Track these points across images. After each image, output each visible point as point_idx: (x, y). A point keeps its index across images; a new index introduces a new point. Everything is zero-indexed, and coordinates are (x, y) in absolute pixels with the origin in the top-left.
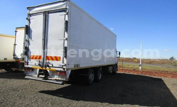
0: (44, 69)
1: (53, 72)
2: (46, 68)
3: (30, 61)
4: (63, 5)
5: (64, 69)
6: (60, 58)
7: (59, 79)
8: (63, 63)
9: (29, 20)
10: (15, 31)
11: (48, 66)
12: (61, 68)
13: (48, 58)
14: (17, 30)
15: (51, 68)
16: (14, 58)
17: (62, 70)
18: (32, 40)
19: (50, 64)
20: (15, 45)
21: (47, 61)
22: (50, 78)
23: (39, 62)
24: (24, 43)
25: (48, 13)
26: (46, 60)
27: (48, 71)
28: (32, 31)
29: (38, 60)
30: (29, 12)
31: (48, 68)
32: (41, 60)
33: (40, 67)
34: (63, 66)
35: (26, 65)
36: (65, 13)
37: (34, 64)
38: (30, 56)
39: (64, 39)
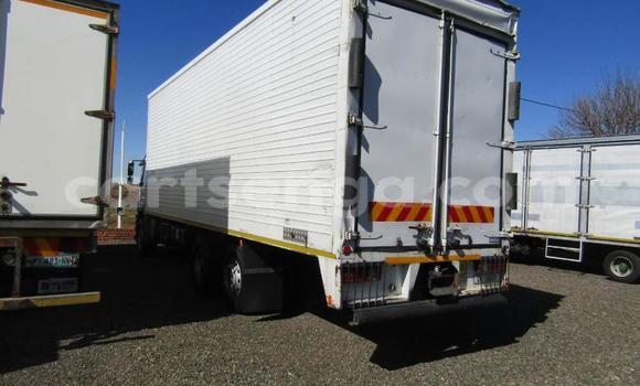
0: (440, 258)
2: (447, 254)
3: (370, 229)
4: (504, 20)
5: (504, 249)
6: (492, 210)
7: (484, 287)
8: (501, 228)
9: (364, 16)
11: (455, 246)
12: (498, 242)
13: (453, 213)
15: (466, 252)
17: (498, 252)
18: (380, 124)
19: (462, 236)
21: (454, 226)
23: (416, 232)
25: (456, 26)
26: (448, 221)
27: (457, 264)
28: (379, 81)
29: (415, 224)
31: (453, 253)
33: (422, 255)
34: (501, 239)
35: (352, 256)
36: (507, 50)
37: (394, 244)
38: (371, 205)
39: (504, 144)
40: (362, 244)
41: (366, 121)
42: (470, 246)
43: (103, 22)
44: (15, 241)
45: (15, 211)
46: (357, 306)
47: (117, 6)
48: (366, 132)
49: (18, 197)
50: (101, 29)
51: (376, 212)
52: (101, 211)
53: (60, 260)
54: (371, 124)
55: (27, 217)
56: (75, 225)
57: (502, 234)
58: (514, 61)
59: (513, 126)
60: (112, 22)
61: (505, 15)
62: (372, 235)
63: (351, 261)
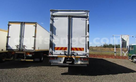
0: (70, 57)
1: (77, 59)
2: (71, 56)
3: (55, 51)
4: (85, 13)
5: (87, 56)
6: (83, 48)
7: (82, 63)
8: (86, 52)
9: (53, 20)
10: (8, 25)
11: (73, 55)
12: (85, 55)
13: (72, 49)
14: (10, 24)
15: (76, 56)
16: (7, 49)
17: (85, 57)
18: (56, 35)
19: (75, 53)
20: (8, 37)
21: (73, 51)
22: (76, 63)
23: (64, 52)
24: (20, 36)
25: (72, 17)
26: (71, 50)
27: (74, 58)
28: (55, 29)
29: (64, 51)
30: (52, 14)
31: (73, 56)
32: (66, 51)
33: (65, 56)
34: (86, 54)
35: (51, 55)
36: (86, 19)
37: (60, 54)
38: (55, 48)
39: (86, 36)
40: (53, 53)
41: (54, 35)
42: (77, 55)
43: (35, 25)
44: (25, 53)
45: (25, 49)
46: (52, 63)
47: (36, 23)
48: (53, 37)
49: (25, 47)
50: (35, 26)
51: (56, 49)
52: (34, 49)
53: (30, 55)
54: (55, 35)
55: (26, 50)
56: (31, 51)
57: (86, 53)
58: (88, 20)
59: (89, 33)
60: (36, 25)
61: (85, 12)
62: (55, 52)
63: (51, 56)
